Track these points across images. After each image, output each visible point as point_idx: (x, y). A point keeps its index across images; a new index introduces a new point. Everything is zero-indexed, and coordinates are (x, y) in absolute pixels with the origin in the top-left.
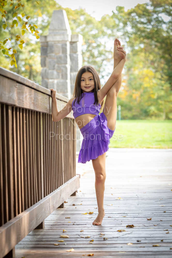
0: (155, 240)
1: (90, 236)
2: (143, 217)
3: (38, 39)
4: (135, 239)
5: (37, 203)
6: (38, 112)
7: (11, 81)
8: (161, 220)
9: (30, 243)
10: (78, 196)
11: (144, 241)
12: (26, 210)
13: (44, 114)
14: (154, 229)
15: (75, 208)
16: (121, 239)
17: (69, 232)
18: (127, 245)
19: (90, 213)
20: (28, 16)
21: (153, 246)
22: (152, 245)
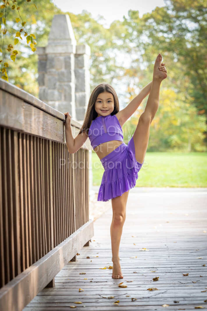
0: (196, 300)
1: (114, 296)
2: (178, 272)
3: (34, 51)
4: (172, 299)
5: (46, 255)
6: (46, 140)
7: (18, 99)
8: (200, 276)
9: (39, 305)
10: (92, 246)
11: (183, 302)
12: (35, 264)
13: (54, 142)
14: (193, 287)
15: (90, 262)
16: (154, 300)
17: (87, 291)
18: (163, 307)
19: (109, 267)
20: (24, 22)
21: (196, 308)
22: (194, 306)
